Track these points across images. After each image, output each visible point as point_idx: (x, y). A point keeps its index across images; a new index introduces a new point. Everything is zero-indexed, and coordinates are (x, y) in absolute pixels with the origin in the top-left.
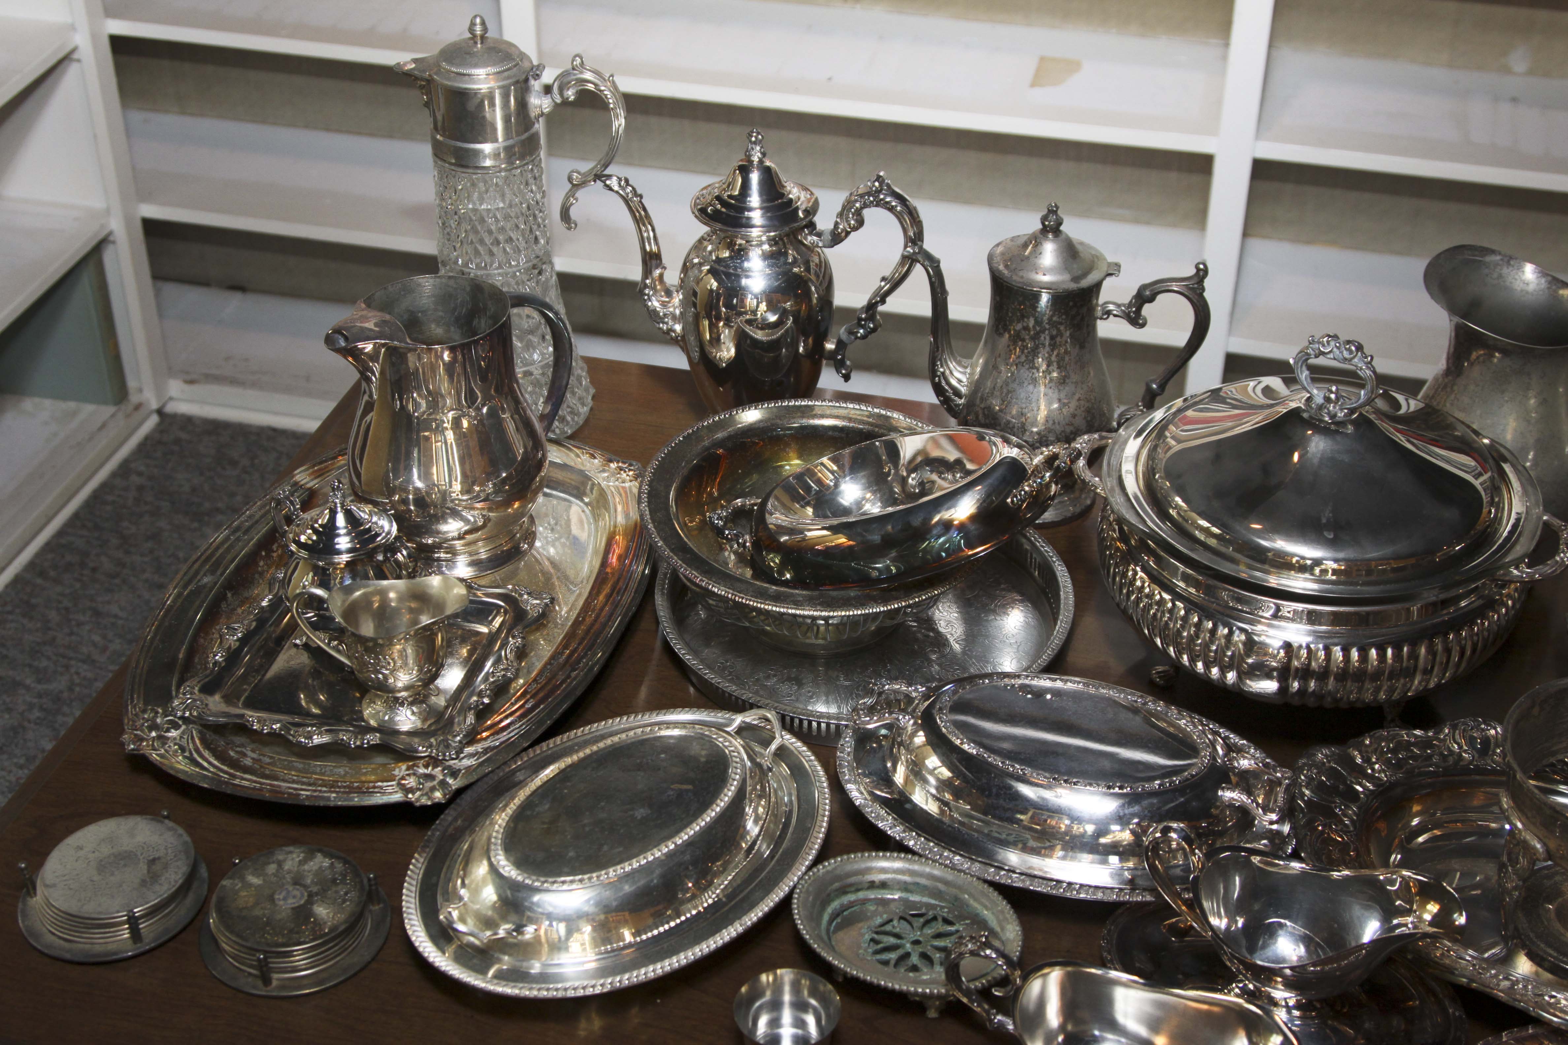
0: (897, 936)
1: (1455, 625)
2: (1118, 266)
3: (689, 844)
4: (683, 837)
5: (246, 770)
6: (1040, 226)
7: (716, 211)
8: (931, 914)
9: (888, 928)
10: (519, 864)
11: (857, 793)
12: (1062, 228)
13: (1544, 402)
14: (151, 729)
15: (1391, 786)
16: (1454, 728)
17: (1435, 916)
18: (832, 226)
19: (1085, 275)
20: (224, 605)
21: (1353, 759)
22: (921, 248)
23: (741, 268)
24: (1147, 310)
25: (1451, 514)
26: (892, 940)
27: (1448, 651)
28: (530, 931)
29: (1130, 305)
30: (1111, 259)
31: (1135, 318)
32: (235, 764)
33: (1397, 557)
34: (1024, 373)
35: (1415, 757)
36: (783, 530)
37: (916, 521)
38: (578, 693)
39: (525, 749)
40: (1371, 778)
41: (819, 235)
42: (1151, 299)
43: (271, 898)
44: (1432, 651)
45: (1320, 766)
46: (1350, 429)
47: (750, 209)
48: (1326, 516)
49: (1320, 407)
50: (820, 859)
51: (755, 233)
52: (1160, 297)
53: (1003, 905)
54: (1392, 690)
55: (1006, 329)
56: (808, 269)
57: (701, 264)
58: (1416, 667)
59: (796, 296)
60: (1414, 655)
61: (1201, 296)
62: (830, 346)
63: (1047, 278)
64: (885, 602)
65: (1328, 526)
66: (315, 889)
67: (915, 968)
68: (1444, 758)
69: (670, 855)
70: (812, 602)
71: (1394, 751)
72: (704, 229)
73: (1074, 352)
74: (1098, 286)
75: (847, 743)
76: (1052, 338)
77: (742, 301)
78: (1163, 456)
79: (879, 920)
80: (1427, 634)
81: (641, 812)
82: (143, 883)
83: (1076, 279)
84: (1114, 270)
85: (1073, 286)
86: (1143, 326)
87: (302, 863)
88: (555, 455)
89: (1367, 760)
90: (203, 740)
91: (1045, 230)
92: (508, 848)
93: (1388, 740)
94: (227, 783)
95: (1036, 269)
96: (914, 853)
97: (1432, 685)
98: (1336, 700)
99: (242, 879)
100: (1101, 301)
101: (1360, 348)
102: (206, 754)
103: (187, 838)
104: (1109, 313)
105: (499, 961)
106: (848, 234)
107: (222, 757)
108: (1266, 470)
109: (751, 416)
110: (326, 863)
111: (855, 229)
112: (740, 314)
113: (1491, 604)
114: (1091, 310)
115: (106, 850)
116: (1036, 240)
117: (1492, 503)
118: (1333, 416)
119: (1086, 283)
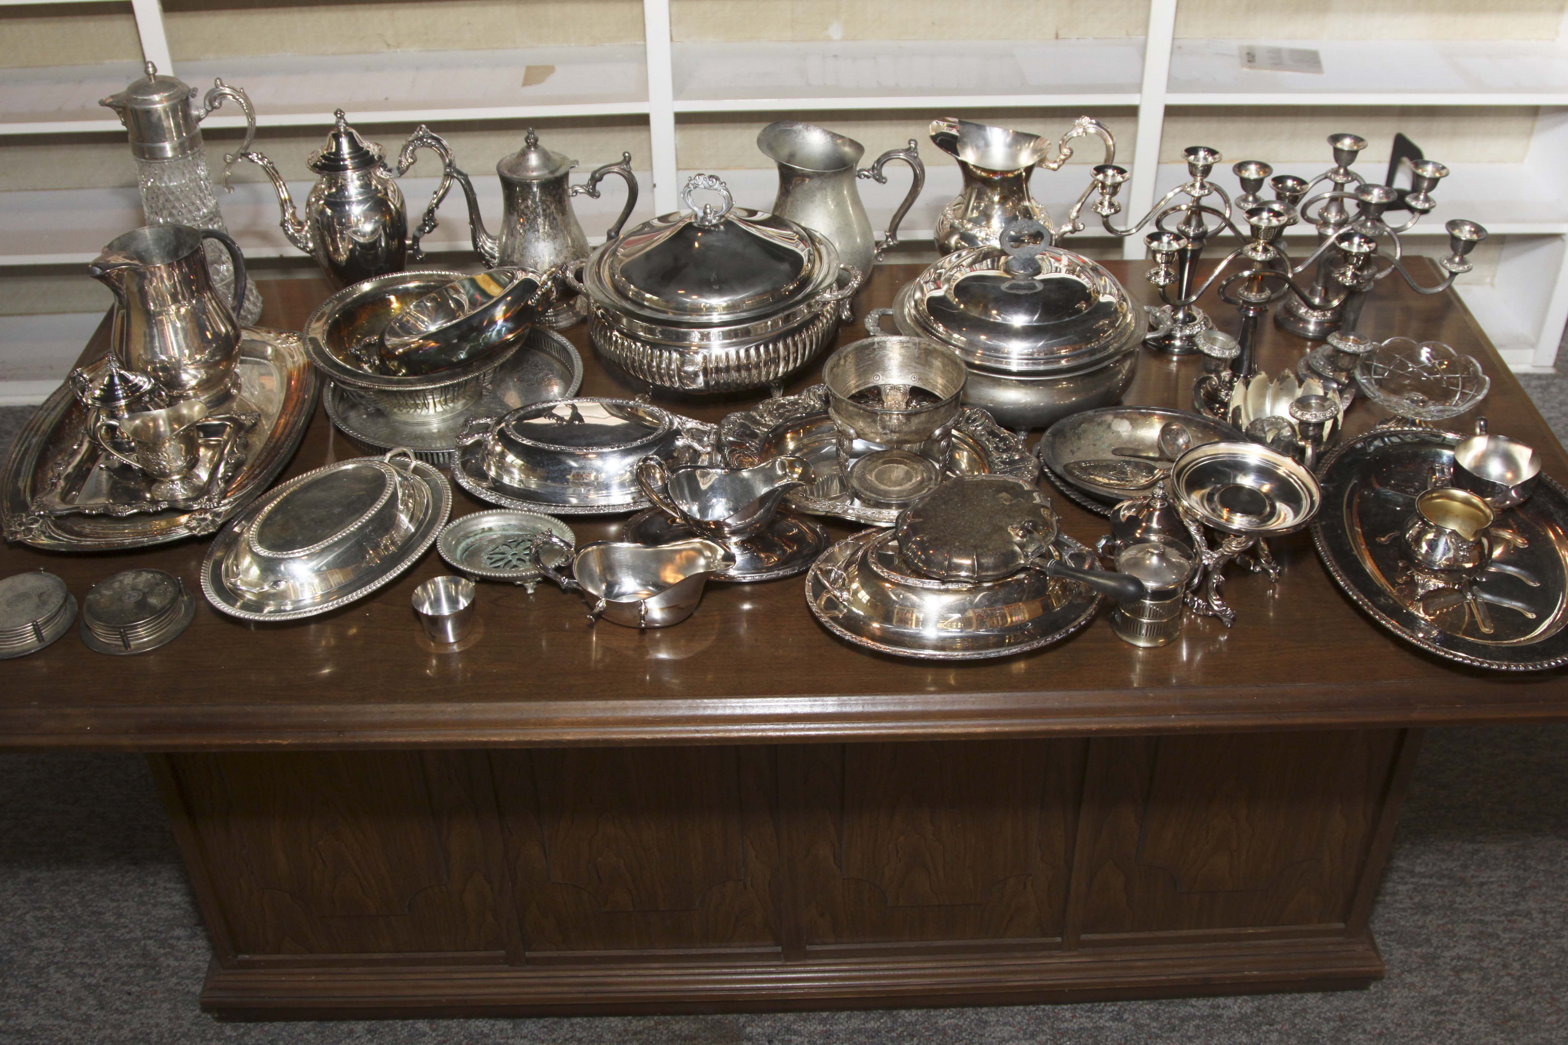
0: (503, 553)
1: (798, 330)
2: (577, 162)
3: (370, 521)
4: (366, 518)
5: (86, 536)
6: (525, 144)
7: (324, 164)
8: (520, 539)
9: (497, 550)
10: (270, 548)
11: (466, 483)
12: (539, 143)
13: (837, 205)
14: (20, 525)
15: (777, 427)
16: (809, 391)
17: (801, 475)
18: (396, 164)
19: (557, 169)
20: (49, 453)
21: (753, 417)
22: (454, 168)
23: (345, 197)
24: (599, 186)
25: (785, 267)
26: (501, 556)
27: (795, 344)
28: (283, 585)
29: (588, 185)
30: (572, 158)
31: (593, 193)
32: (79, 534)
33: (758, 295)
34: (530, 235)
35: (789, 411)
36: (396, 347)
37: (475, 323)
38: (286, 461)
39: (260, 496)
40: (765, 425)
41: (390, 171)
42: (600, 179)
43: (120, 599)
44: (786, 347)
45: (734, 423)
46: (722, 227)
47: (344, 160)
48: (713, 276)
49: (703, 219)
50: (449, 521)
51: (349, 173)
52: (606, 177)
53: (561, 524)
54: (768, 374)
55: (514, 209)
56: (387, 194)
57: (317, 201)
58: (779, 357)
59: (382, 212)
60: (776, 350)
61: (630, 172)
62: (408, 242)
63: (535, 174)
64: (465, 374)
65: (715, 283)
66: (146, 590)
67: (515, 566)
68: (806, 408)
69: (360, 529)
70: (420, 382)
71: (777, 409)
72: (318, 177)
73: (559, 218)
74: (566, 175)
75: (457, 462)
76: (544, 210)
77: (349, 219)
78: (618, 267)
79: (491, 548)
80: (782, 336)
81: (337, 510)
82: (38, 606)
83: (552, 172)
84: (574, 164)
85: (551, 176)
86: (598, 196)
87: (134, 579)
88: (245, 335)
89: (762, 417)
90: (55, 526)
91: (529, 147)
92: (261, 542)
93: (773, 405)
94: (76, 546)
95: (527, 169)
96: (505, 508)
97: (791, 367)
98: (738, 385)
99: (99, 593)
100: (570, 185)
101: (717, 179)
102: (60, 532)
103: (59, 579)
104: (576, 192)
105: (268, 605)
106: (408, 167)
107: (71, 532)
108: (676, 259)
109: (367, 287)
110: (150, 576)
111: (412, 163)
112: (349, 227)
113: (816, 317)
114: (565, 191)
115: (9, 595)
116: (523, 154)
117: (809, 260)
118: (710, 222)
119: (558, 174)
